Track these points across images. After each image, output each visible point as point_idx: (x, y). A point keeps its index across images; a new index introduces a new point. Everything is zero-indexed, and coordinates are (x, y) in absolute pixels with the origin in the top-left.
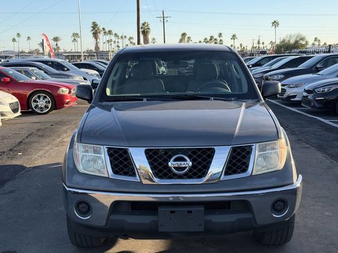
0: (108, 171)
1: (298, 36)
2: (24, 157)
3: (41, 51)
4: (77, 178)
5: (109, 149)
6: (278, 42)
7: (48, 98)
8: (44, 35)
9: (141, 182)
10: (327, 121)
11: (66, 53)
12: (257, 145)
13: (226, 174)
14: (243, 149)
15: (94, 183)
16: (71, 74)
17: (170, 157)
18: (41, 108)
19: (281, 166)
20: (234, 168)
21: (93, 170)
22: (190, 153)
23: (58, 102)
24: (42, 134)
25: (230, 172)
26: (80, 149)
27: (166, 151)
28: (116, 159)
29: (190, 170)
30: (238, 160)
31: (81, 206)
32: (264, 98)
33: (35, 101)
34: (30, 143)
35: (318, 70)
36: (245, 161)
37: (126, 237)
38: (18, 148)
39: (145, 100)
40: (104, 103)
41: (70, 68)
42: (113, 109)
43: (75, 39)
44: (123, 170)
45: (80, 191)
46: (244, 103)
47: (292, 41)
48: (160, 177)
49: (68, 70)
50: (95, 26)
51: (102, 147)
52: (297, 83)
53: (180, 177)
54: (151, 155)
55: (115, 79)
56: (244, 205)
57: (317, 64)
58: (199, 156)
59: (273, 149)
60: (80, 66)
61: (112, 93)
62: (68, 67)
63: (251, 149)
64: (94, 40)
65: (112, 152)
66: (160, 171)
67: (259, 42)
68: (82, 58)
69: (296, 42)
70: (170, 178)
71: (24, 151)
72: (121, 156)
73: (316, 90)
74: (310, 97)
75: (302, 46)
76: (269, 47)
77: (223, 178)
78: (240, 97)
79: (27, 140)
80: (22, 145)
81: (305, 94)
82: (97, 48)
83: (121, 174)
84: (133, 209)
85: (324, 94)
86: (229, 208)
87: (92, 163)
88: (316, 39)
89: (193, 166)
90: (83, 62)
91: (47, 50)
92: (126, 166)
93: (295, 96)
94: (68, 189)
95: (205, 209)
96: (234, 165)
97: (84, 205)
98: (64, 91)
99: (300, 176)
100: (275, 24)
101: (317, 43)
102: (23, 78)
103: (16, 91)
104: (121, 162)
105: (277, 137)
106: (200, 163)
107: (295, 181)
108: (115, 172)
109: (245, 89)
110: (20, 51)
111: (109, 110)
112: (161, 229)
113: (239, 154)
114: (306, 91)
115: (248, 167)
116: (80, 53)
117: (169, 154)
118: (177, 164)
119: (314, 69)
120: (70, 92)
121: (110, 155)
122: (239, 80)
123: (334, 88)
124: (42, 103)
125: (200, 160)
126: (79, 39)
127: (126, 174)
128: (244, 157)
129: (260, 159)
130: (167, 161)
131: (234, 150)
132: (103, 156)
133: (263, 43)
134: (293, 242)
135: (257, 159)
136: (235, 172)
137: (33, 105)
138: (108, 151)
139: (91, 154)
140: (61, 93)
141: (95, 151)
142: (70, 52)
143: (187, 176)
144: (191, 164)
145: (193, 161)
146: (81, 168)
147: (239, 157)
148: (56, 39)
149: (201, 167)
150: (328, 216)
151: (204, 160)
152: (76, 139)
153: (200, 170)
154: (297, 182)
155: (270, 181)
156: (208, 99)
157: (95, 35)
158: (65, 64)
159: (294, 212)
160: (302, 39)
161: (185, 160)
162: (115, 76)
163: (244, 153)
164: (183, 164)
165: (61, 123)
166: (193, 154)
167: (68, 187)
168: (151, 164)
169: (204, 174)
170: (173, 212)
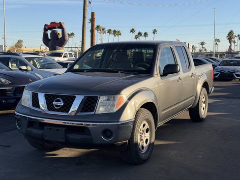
0: (30, 105)
9: (40, 112)
12: (101, 96)
17: (55, 99)
19: (114, 111)
20: (86, 109)
29: (62, 107)
30: (89, 104)
43: (216, 43)
44: (36, 105)
48: (49, 110)
50: (230, 33)
53: (58, 111)
58: (69, 100)
59: (114, 100)
63: (98, 98)
65: (33, 94)
70: (53, 110)
72: (36, 97)
77: (79, 113)
82: (230, 49)
83: (35, 107)
104: (36, 101)
108: (33, 106)
113: (90, 101)
115: (94, 109)
117: (55, 97)
118: (56, 103)
125: (68, 102)
128: (93, 103)
130: (53, 101)
136: (86, 111)
144: (63, 104)
145: (65, 102)
148: (202, 44)
153: (67, 108)
157: (230, 40)
161: (60, 101)
163: (93, 101)
166: (66, 98)
170: (50, 129)
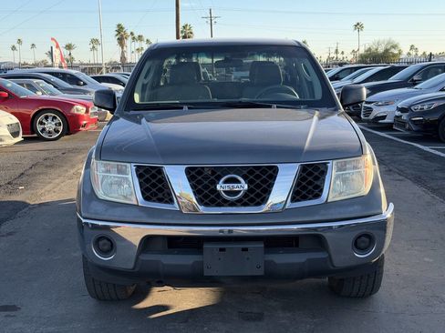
0: (137, 197)
1: (388, 43)
2: (27, 192)
3: (50, 63)
4: (95, 206)
5: (138, 168)
6: (362, 51)
7: (59, 120)
8: (53, 39)
9: (181, 211)
10: (427, 148)
11: (82, 64)
12: (335, 162)
13: (293, 200)
14: (315, 167)
15: (117, 213)
16: (90, 90)
17: (219, 178)
18: (50, 132)
19: (366, 190)
20: (304, 193)
21: (116, 195)
22: (245, 172)
23: (71, 125)
24: (51, 164)
25: (298, 197)
26: (99, 168)
27: (214, 170)
28: (147, 181)
29: (246, 195)
30: (309, 183)
31: (101, 243)
32: (344, 107)
33: (41, 123)
34: (35, 175)
35: (414, 83)
36: (318, 183)
37: (160, 284)
38: (19, 181)
39: (186, 108)
40: (132, 112)
41: (87, 82)
42: (143, 120)
43: (94, 47)
44: (156, 195)
45: (100, 223)
46: (317, 112)
47: (381, 50)
48: (206, 205)
49: (85, 84)
50: (120, 29)
51: (128, 165)
52: (388, 100)
53: (232, 204)
54: (194, 175)
55: (146, 82)
56: (317, 240)
57: (413, 75)
58: (258, 177)
59: (355, 168)
60: (100, 79)
61: (142, 99)
62: (85, 81)
63: (327, 168)
64: (119, 48)
65: (141, 171)
66: (206, 196)
67: (337, 52)
68: (104, 70)
69: (387, 51)
70: (219, 205)
71: (27, 185)
72: (154, 176)
73: (412, 108)
74: (405, 116)
75: (394, 55)
76: (350, 57)
77: (289, 205)
78: (311, 105)
79: (31, 171)
80: (24, 177)
81: (398, 113)
82: (123, 58)
83: (154, 201)
84: (170, 247)
85: (423, 113)
86: (297, 245)
87: (115, 187)
88: (412, 47)
89: (250, 190)
90: (104, 75)
91: (57, 60)
92: (160, 190)
93: (384, 117)
94: (84, 221)
95: (266, 246)
96: (304, 188)
97: (105, 241)
98: (80, 110)
99: (392, 205)
100: (358, 26)
101: (413, 53)
102: (25, 93)
103: (16, 110)
104: (154, 185)
105: (361, 152)
106: (258, 186)
107: (384, 210)
108: (146, 198)
109: (318, 95)
110: (22, 62)
111: (139, 122)
112: (207, 273)
113: (310, 174)
114: (399, 109)
115: (321, 191)
116: (101, 64)
117: (217, 173)
118: (228, 187)
119: (410, 82)
120: (87, 111)
121: (140, 176)
122: (310, 84)
123: (436, 104)
124: (50, 125)
125: (258, 181)
126: (99, 47)
127: (160, 200)
128: (317, 178)
129: (338, 182)
130: (215, 183)
131: (304, 169)
132: (130, 176)
133: (343, 53)
134: (382, 293)
135: (335, 182)
136: (305, 198)
137: (39, 128)
138: (137, 171)
139: (114, 175)
140: (76, 112)
141: (120, 171)
142: (87, 64)
143: (241, 202)
144: (246, 187)
145: (249, 182)
146: (100, 194)
147: (310, 179)
148: (69, 47)
149: (259, 191)
150: (428, 262)
151: (265, 181)
152: (93, 156)
153: (258, 195)
154: (387, 212)
155: (351, 209)
156: (270, 107)
157: (121, 41)
158: (80, 77)
159: (383, 252)
160: (394, 47)
161: (239, 182)
162: (145, 78)
163: (316, 174)
164: (235, 187)
165: (76, 151)
166: (249, 173)
167: (84, 218)
168: (193, 187)
169: (264, 200)
170: (221, 250)
